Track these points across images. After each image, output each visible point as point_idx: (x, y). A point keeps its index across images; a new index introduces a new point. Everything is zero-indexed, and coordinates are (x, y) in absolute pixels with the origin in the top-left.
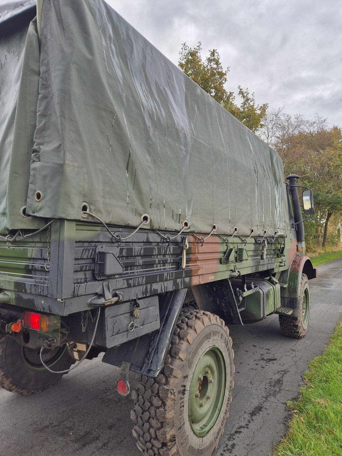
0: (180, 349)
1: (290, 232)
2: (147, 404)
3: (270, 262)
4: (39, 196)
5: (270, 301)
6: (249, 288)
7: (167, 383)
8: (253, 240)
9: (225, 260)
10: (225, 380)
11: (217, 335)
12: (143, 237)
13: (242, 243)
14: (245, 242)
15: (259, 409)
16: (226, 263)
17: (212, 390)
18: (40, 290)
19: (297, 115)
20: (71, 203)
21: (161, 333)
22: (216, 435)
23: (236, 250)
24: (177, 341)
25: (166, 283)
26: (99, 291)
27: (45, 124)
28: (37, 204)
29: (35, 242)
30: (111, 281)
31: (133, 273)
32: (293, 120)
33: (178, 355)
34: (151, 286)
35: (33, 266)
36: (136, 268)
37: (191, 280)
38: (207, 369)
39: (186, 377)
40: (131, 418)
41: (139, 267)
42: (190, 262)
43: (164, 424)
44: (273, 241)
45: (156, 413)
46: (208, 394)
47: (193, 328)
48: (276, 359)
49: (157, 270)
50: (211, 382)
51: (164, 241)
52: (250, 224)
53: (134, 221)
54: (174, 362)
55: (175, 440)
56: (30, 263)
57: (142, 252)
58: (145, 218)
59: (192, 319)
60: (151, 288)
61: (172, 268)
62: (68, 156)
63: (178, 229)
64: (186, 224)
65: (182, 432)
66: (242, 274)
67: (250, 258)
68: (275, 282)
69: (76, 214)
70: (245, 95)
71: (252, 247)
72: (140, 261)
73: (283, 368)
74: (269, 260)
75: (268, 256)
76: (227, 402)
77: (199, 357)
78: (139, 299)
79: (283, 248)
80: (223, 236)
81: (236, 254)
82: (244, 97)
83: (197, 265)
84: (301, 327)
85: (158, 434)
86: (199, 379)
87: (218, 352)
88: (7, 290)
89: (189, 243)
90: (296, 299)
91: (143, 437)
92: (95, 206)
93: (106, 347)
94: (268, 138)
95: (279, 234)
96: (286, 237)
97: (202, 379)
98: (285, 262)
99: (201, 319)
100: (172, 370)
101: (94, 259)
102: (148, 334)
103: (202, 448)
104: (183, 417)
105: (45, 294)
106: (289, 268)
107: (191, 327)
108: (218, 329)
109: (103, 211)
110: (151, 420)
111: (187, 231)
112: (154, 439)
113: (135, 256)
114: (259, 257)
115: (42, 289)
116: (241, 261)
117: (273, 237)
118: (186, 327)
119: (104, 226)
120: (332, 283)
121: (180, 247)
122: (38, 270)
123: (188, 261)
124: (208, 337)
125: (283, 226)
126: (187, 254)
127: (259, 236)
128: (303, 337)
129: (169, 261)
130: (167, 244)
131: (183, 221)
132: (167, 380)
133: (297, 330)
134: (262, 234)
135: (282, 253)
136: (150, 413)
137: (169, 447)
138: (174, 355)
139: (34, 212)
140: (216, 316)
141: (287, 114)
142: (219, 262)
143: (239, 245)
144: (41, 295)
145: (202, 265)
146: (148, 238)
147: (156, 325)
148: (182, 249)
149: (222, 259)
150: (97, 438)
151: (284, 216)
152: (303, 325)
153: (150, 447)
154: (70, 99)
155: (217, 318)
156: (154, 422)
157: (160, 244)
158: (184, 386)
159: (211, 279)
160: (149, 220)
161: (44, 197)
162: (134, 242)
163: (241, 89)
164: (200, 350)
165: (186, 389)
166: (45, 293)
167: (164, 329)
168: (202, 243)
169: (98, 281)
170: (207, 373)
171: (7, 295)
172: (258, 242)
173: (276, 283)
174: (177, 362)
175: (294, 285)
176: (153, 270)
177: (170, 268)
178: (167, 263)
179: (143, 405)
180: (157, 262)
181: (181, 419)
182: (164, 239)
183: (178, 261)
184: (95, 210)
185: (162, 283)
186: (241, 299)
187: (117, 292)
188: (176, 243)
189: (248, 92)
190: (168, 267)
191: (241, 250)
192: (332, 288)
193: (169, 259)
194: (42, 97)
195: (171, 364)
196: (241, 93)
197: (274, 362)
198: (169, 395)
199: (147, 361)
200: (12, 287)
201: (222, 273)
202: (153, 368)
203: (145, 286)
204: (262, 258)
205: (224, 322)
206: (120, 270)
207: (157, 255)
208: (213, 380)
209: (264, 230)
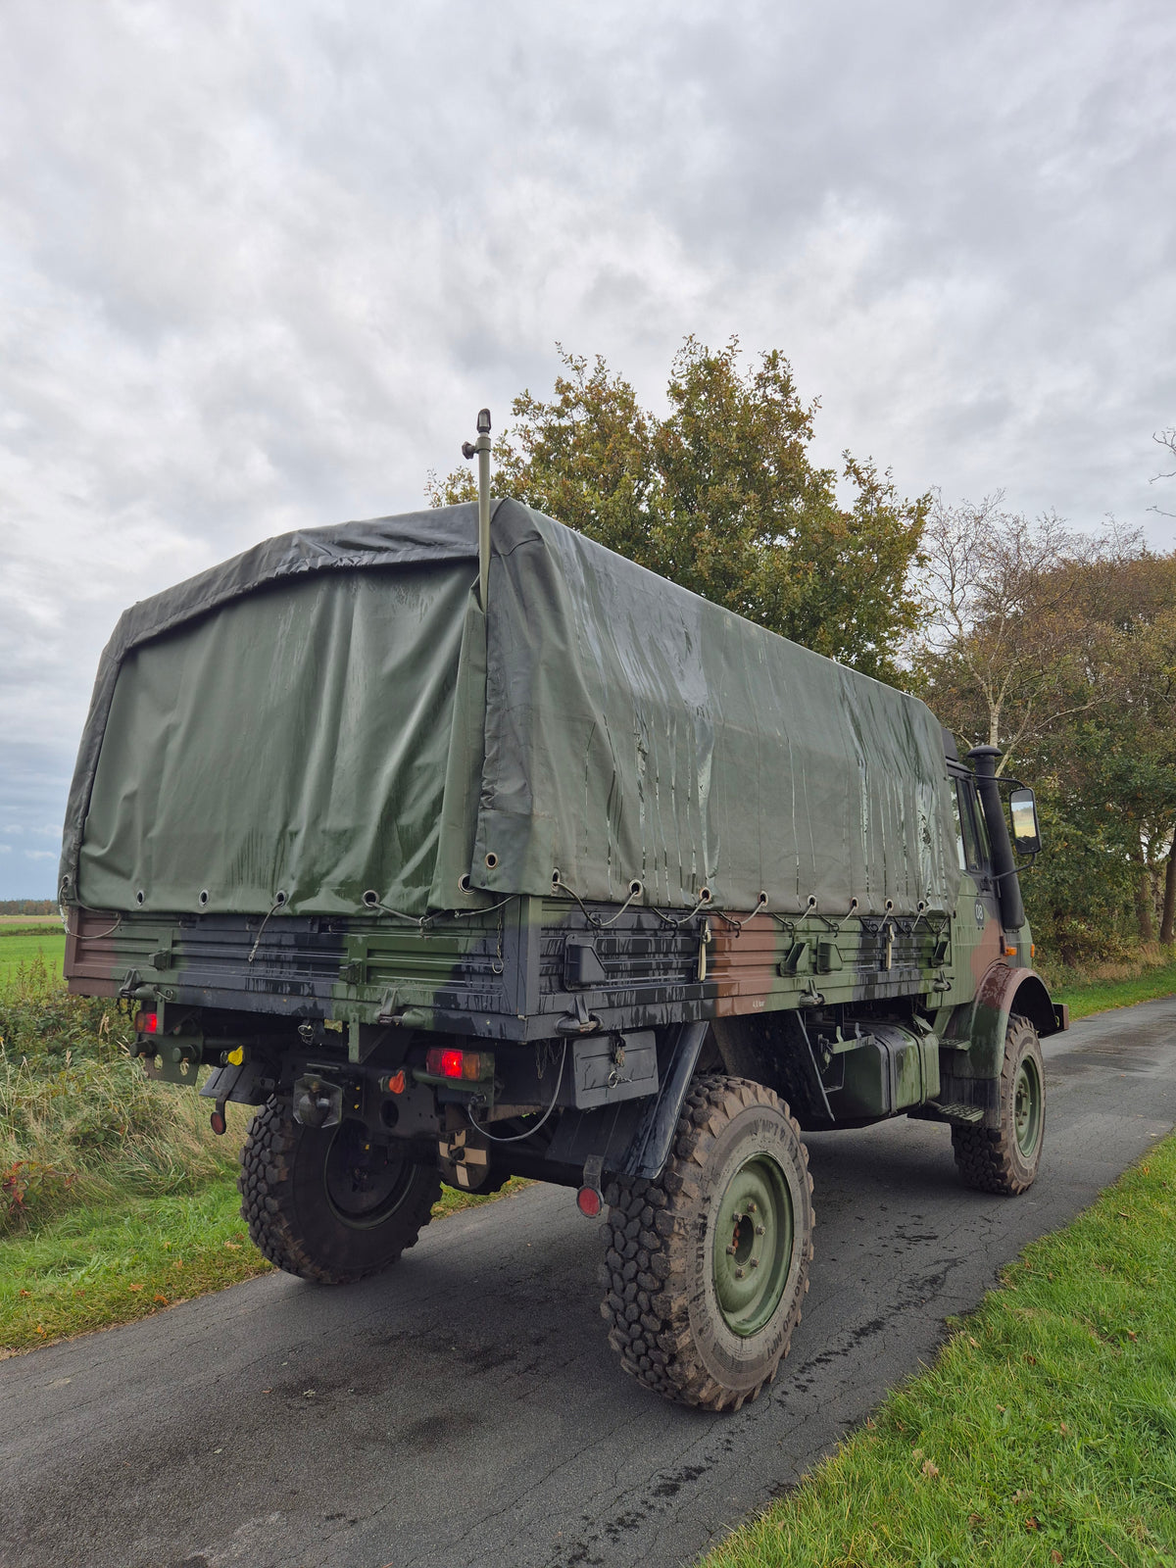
0: (696, 1144)
1: (978, 902)
2: (633, 1246)
3: (906, 977)
4: (492, 860)
5: (906, 1075)
6: (849, 1036)
7: (671, 1205)
8: (857, 925)
9: (787, 968)
10: (792, 1235)
11: (772, 1131)
12: (631, 920)
13: (829, 932)
14: (836, 928)
15: (877, 1325)
16: (792, 975)
17: (762, 1249)
18: (485, 1004)
19: (1045, 518)
20: (539, 872)
21: (661, 1102)
22: (771, 1345)
23: (814, 948)
24: (690, 1129)
25: (669, 1006)
26: (570, 1008)
27: (498, 751)
28: (489, 872)
29: (472, 929)
30: (585, 993)
31: (616, 983)
32: (1033, 536)
33: (691, 1154)
34: (645, 1008)
35: (468, 966)
36: (619, 974)
37: (715, 1004)
38: (751, 1202)
39: (707, 1200)
40: (600, 1278)
41: (624, 974)
42: (714, 969)
43: (666, 1283)
44: (913, 926)
45: (650, 1261)
46: (753, 1256)
47: (720, 1105)
48: (935, 1238)
49: (654, 980)
50: (760, 1232)
51: (665, 926)
52: (849, 888)
53: (618, 892)
54: (683, 1168)
55: (688, 1319)
56: (462, 962)
57: (630, 948)
58: (636, 887)
59: (718, 1090)
60: (644, 1013)
61: (680, 979)
62: (538, 803)
63: (690, 903)
64: (706, 894)
65: (701, 1308)
66: (828, 1002)
67: (848, 967)
68: (923, 1028)
69: (545, 887)
70: (865, 476)
71: (855, 941)
72: (627, 962)
73: (952, 1255)
74: (901, 974)
75: (901, 964)
76: (795, 1284)
77: (734, 1166)
78: (625, 1031)
79: (944, 944)
80: (783, 918)
81: (813, 956)
82: (861, 482)
83: (727, 976)
84: (1013, 1161)
85: (654, 1302)
86: (734, 1218)
87: (775, 1169)
88: (418, 1007)
89: (712, 930)
90: (993, 1081)
91: (623, 1314)
92: (567, 872)
93: (576, 1108)
94: (951, 591)
95: (931, 907)
96: (955, 917)
97: (740, 1219)
98: (950, 981)
99: (737, 1091)
100: (680, 1180)
101: (561, 957)
102: (639, 1098)
103: (741, 1360)
104: (701, 1277)
105: (494, 1010)
106: (975, 998)
107: (716, 1104)
108: (775, 1118)
109: (576, 879)
110: (641, 1277)
111: (708, 907)
112: (647, 1314)
113: (619, 954)
114: (875, 965)
115: (490, 1001)
116: (827, 971)
117: (912, 916)
118: (705, 1106)
119: (579, 903)
120: (1153, 1060)
121: (694, 939)
122: (479, 974)
123: (710, 967)
124: (751, 1129)
125: (942, 889)
126: (708, 953)
127: (873, 915)
128: (1020, 1194)
129: (674, 966)
130: (672, 933)
131: (699, 887)
132: (670, 1200)
133: (1002, 1168)
134: (880, 909)
135: (941, 956)
136: (638, 1265)
137: (676, 1332)
138: (683, 1154)
139: (483, 884)
140: (769, 1090)
141: (1014, 515)
142: (774, 971)
143: (821, 935)
144: (488, 1012)
145: (738, 976)
146: (639, 922)
147: (650, 1086)
148: (699, 942)
149: (782, 966)
150: (513, 1357)
151: (946, 864)
152: (1020, 1156)
153: (638, 1333)
154: (539, 718)
155: (771, 1094)
156: (645, 1279)
157: (659, 933)
158: (705, 1218)
159: (758, 1006)
160: (641, 891)
161: (501, 863)
162: (618, 929)
163: (851, 461)
164: (734, 1153)
165: (709, 1225)
166: (495, 1008)
167: (665, 1095)
168: (737, 930)
169: (569, 992)
170: (750, 1209)
171: (418, 1014)
172: (871, 930)
173: (926, 1032)
174: (689, 1169)
175: (988, 1044)
176: (648, 981)
177: (675, 979)
178: (671, 968)
179: (623, 1250)
180: (654, 967)
181: (698, 1279)
182: (667, 922)
183: (691, 965)
184: (567, 880)
185: (663, 1006)
186: (828, 1058)
187: (594, 1014)
188: (686, 930)
189: (874, 467)
190: (672, 976)
191: (825, 947)
192: (1152, 1073)
193: (676, 961)
194: (492, 710)
195: (679, 1170)
196: (853, 470)
197: (932, 1242)
198: (676, 1227)
199: (635, 1153)
200: (430, 1001)
201: (781, 995)
202: (649, 1163)
203: (634, 1009)
204: (883, 967)
205: (787, 1108)
206: (600, 975)
207: (654, 953)
208: (763, 1228)
209: (886, 900)
